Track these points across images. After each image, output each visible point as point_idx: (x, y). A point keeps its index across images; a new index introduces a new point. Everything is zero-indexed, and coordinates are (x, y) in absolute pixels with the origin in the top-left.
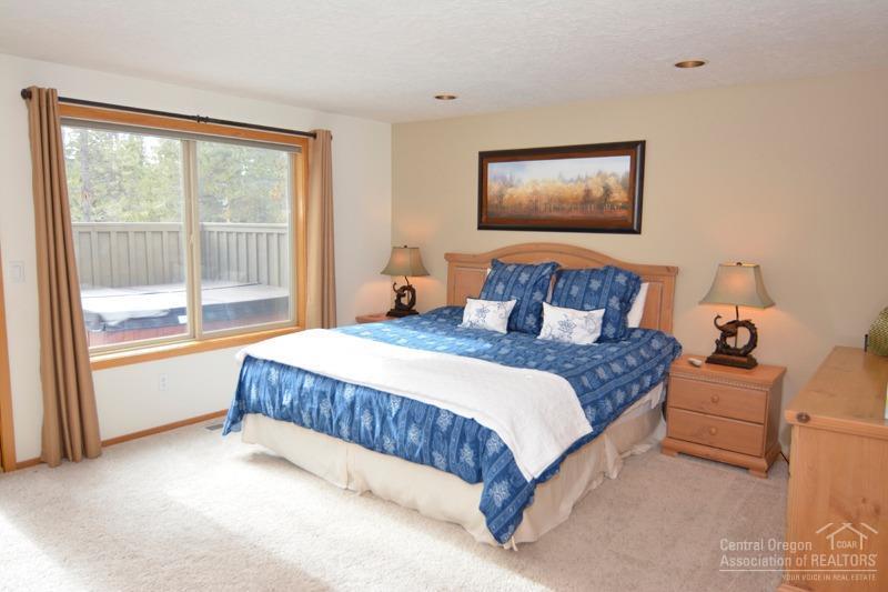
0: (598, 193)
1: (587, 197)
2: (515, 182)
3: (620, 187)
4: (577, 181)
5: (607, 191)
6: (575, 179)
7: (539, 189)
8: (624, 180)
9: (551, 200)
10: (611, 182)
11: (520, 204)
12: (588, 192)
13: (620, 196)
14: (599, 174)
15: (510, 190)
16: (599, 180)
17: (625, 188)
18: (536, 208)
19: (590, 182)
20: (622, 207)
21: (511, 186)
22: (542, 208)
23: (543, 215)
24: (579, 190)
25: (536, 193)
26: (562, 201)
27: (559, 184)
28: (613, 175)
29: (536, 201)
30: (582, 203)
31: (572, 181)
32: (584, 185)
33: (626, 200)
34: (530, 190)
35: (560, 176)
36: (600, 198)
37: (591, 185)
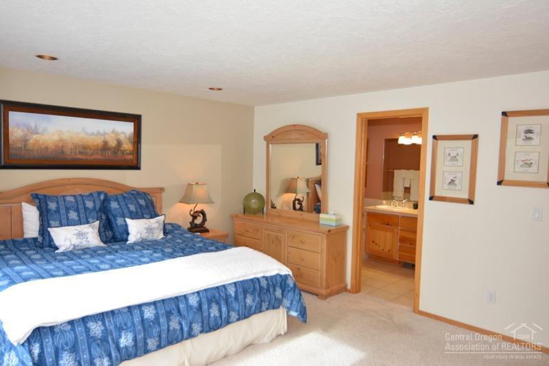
0: (113, 143)
1: (105, 147)
2: (40, 131)
3: (128, 141)
4: (96, 135)
5: (119, 143)
6: (96, 132)
7: (64, 137)
8: (130, 137)
9: (76, 146)
10: (122, 137)
11: (47, 148)
12: (105, 143)
13: (127, 146)
14: (113, 132)
15: (35, 136)
16: (113, 135)
17: (131, 142)
18: (63, 152)
19: (106, 137)
20: (130, 154)
21: (37, 133)
22: (69, 152)
23: (69, 157)
24: (99, 141)
25: (61, 140)
26: (85, 147)
27: (82, 135)
28: (123, 133)
29: (63, 147)
30: (101, 150)
31: (93, 134)
32: (103, 137)
33: (132, 149)
34: (56, 138)
35: (84, 129)
36: (115, 148)
37: (108, 138)
